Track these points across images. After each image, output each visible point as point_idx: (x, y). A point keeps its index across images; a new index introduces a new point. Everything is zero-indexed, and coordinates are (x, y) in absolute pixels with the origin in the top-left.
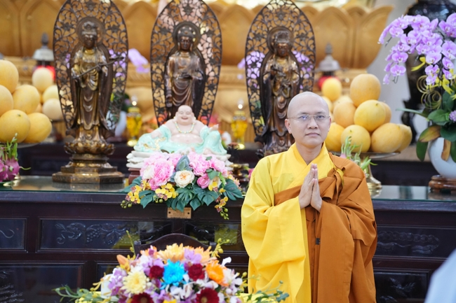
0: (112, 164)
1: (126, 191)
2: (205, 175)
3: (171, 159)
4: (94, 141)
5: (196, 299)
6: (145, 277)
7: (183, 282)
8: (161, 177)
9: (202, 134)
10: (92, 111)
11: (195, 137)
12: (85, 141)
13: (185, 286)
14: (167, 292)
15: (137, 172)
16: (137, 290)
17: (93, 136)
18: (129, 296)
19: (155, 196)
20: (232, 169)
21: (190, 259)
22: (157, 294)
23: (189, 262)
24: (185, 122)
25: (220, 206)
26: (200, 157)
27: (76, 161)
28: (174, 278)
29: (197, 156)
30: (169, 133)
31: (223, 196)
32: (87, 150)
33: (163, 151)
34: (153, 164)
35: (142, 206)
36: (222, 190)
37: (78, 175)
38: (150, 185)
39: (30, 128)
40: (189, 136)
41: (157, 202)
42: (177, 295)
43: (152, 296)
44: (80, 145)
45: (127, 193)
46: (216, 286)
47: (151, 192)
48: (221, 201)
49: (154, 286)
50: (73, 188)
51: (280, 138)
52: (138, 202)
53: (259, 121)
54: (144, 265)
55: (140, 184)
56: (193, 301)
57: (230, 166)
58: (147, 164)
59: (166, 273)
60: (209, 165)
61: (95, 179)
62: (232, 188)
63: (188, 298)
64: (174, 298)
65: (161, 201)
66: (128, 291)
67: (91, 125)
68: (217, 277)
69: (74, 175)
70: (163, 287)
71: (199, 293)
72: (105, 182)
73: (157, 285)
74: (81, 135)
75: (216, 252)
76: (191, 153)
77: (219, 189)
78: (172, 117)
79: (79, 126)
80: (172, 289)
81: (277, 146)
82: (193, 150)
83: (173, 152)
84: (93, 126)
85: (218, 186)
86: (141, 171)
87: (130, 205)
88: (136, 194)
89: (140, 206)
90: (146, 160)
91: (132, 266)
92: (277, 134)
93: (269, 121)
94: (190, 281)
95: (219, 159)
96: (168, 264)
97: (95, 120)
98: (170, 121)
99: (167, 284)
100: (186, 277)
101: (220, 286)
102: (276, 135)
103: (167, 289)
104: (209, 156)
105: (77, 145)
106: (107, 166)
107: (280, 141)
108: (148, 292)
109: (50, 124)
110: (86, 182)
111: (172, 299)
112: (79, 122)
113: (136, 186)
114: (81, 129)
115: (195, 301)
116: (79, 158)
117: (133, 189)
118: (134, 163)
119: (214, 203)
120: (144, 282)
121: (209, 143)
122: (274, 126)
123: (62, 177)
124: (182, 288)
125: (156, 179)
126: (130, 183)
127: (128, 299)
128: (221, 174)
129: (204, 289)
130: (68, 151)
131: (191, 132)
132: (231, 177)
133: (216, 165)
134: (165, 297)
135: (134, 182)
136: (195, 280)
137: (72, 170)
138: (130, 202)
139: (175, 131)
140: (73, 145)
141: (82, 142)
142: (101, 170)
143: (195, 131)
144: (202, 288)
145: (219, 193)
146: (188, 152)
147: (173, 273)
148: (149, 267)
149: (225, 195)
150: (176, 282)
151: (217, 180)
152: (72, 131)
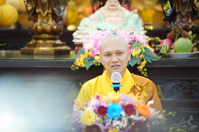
0: (62, 41)
1: (74, 59)
2: (130, 45)
3: (105, 35)
4: (49, 25)
5: (131, 128)
6: (95, 114)
7: (121, 117)
8: (98, 47)
9: (125, 17)
10: (46, 3)
11: (121, 19)
12: (42, 25)
13: (123, 120)
14: (111, 124)
15: (81, 45)
16: (90, 123)
17: (48, 21)
18: (84, 127)
19: (94, 61)
20: (148, 41)
21: (125, 101)
22: (104, 126)
23: (125, 103)
24: (113, 9)
25: (141, 67)
26: (126, 33)
27: (37, 39)
28: (115, 114)
29: (123, 32)
30: (102, 17)
31: (142, 60)
32: (44, 31)
33: (99, 29)
34: (92, 39)
35: (86, 68)
36: (142, 56)
37: (39, 48)
38: (91, 54)
39: (2, 15)
40: (116, 18)
41: (96, 65)
42: (117, 126)
43: (100, 127)
44: (39, 27)
45: (75, 60)
46: (145, 119)
47: (92, 59)
48: (142, 63)
49: (101, 120)
50: (36, 58)
51: (183, 17)
52: (83, 66)
53: (167, 5)
54: (93, 106)
55: (83, 53)
56: (129, 130)
57: (147, 39)
58: (88, 39)
59: (109, 111)
60: (132, 38)
61: (50, 51)
62: (149, 54)
63: (125, 128)
64: (116, 128)
65: (99, 64)
66: (83, 124)
67: (46, 13)
68: (144, 113)
69: (36, 49)
70: (107, 121)
71: (133, 124)
72: (58, 53)
73: (103, 119)
74: (39, 20)
75: (142, 96)
76: (119, 30)
77: (139, 55)
78: (103, 5)
79: (37, 14)
80: (114, 122)
81: (180, 23)
82: (120, 28)
83: (106, 30)
84: (48, 14)
85: (139, 53)
86: (83, 44)
87: (77, 68)
88: (82, 60)
89: (84, 68)
90: (86, 36)
91: (85, 107)
92: (181, 14)
93: (174, 5)
94: (126, 116)
95: (139, 34)
96: (110, 104)
97: (49, 9)
98: (102, 8)
99: (110, 119)
100: (123, 113)
101: (147, 120)
102: (179, 15)
103: (110, 122)
104: (131, 31)
105: (37, 27)
106: (58, 42)
107: (183, 20)
108: (98, 124)
109: (17, 13)
110: (44, 54)
111: (114, 129)
112: (37, 11)
113: (81, 55)
114: (39, 16)
115: (131, 130)
116: (38, 36)
117: (79, 57)
118: (78, 39)
119: (137, 65)
120: (94, 117)
121: (131, 23)
122: (178, 9)
123: (27, 50)
124: (121, 121)
125: (95, 49)
126: (76, 53)
127: (83, 130)
128: (141, 44)
129: (136, 121)
130: (31, 32)
131: (118, 16)
132: (148, 47)
133: (137, 38)
134: (109, 128)
135: (79, 52)
136: (130, 115)
137: (35, 45)
138: (77, 66)
139: (106, 15)
140: (34, 28)
141: (40, 25)
142: (55, 45)
143: (121, 15)
144: (135, 120)
145: (140, 58)
146: (117, 30)
147: (114, 111)
148: (97, 107)
149: (144, 59)
150: (116, 117)
151: (138, 49)
152: (33, 18)
